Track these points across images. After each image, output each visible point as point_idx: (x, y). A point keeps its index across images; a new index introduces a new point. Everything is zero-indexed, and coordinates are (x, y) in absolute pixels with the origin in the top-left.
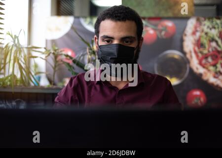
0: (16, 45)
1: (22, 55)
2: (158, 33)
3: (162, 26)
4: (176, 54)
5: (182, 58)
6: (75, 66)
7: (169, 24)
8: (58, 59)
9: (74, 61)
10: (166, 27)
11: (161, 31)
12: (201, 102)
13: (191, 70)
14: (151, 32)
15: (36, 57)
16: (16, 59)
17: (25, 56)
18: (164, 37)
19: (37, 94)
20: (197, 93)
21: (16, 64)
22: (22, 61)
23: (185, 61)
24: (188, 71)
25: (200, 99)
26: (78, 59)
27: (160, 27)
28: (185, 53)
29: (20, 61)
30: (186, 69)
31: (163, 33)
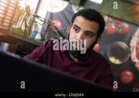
0: (27, 11)
1: (29, 18)
2: (117, 29)
3: (121, 25)
4: (124, 45)
5: (127, 49)
6: (58, 34)
7: (126, 25)
8: (49, 27)
9: (59, 32)
10: (124, 27)
11: (119, 28)
12: (129, 79)
13: (130, 58)
14: (113, 27)
15: (37, 22)
16: (25, 20)
17: (31, 19)
18: (120, 33)
19: (31, 44)
20: (129, 73)
21: (24, 23)
22: (28, 22)
23: (128, 52)
24: (128, 58)
25: (129, 77)
26: (61, 31)
27: (120, 26)
28: (129, 47)
29: (27, 22)
30: (127, 57)
31: (120, 30)
